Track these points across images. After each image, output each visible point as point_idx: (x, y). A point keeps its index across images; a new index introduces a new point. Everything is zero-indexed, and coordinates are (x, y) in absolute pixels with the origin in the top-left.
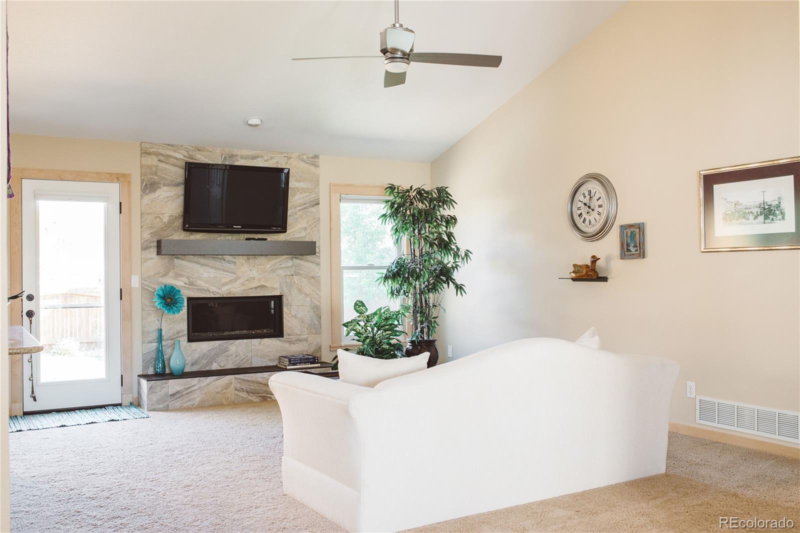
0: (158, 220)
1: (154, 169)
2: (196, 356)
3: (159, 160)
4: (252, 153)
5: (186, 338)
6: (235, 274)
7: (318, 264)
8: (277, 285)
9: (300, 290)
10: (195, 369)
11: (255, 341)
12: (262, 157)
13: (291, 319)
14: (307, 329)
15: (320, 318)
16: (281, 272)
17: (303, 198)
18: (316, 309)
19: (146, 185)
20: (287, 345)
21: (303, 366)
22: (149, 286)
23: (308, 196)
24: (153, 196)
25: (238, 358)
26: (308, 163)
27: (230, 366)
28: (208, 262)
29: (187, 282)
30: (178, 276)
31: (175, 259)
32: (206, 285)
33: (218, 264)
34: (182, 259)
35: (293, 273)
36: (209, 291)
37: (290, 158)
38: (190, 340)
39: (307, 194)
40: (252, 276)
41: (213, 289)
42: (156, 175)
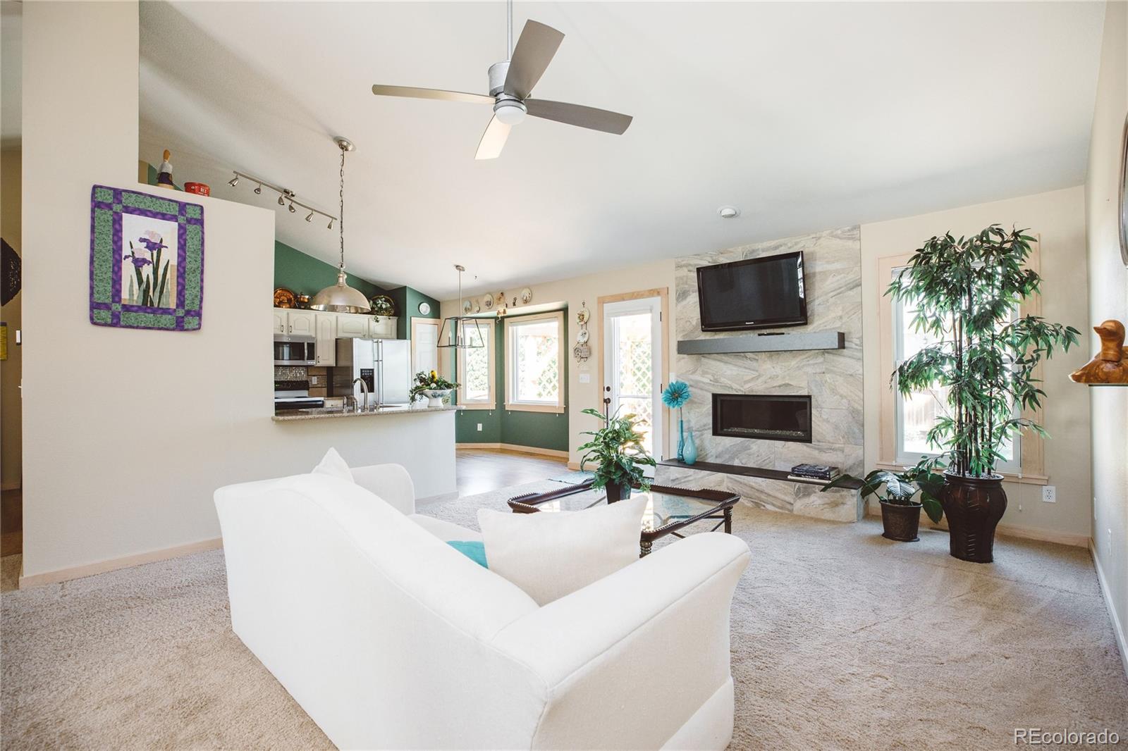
0: (688, 323)
1: (685, 279)
2: (720, 449)
3: (689, 271)
4: (773, 243)
5: (711, 431)
6: (757, 371)
7: (862, 359)
8: (804, 384)
9: (834, 391)
10: (719, 461)
11: (779, 444)
12: (785, 244)
13: (821, 422)
14: (843, 437)
15: (863, 426)
16: (810, 370)
17: (838, 280)
18: (857, 417)
19: (679, 295)
20: (816, 453)
21: (808, 479)
23: (845, 277)
24: (684, 303)
25: (759, 458)
26: (845, 238)
27: (751, 464)
28: (731, 360)
29: (712, 379)
30: (704, 373)
32: (729, 382)
33: (740, 362)
35: (824, 370)
36: (732, 388)
37: (819, 238)
38: (715, 433)
39: (842, 275)
40: (775, 373)
41: (735, 386)
42: (686, 284)
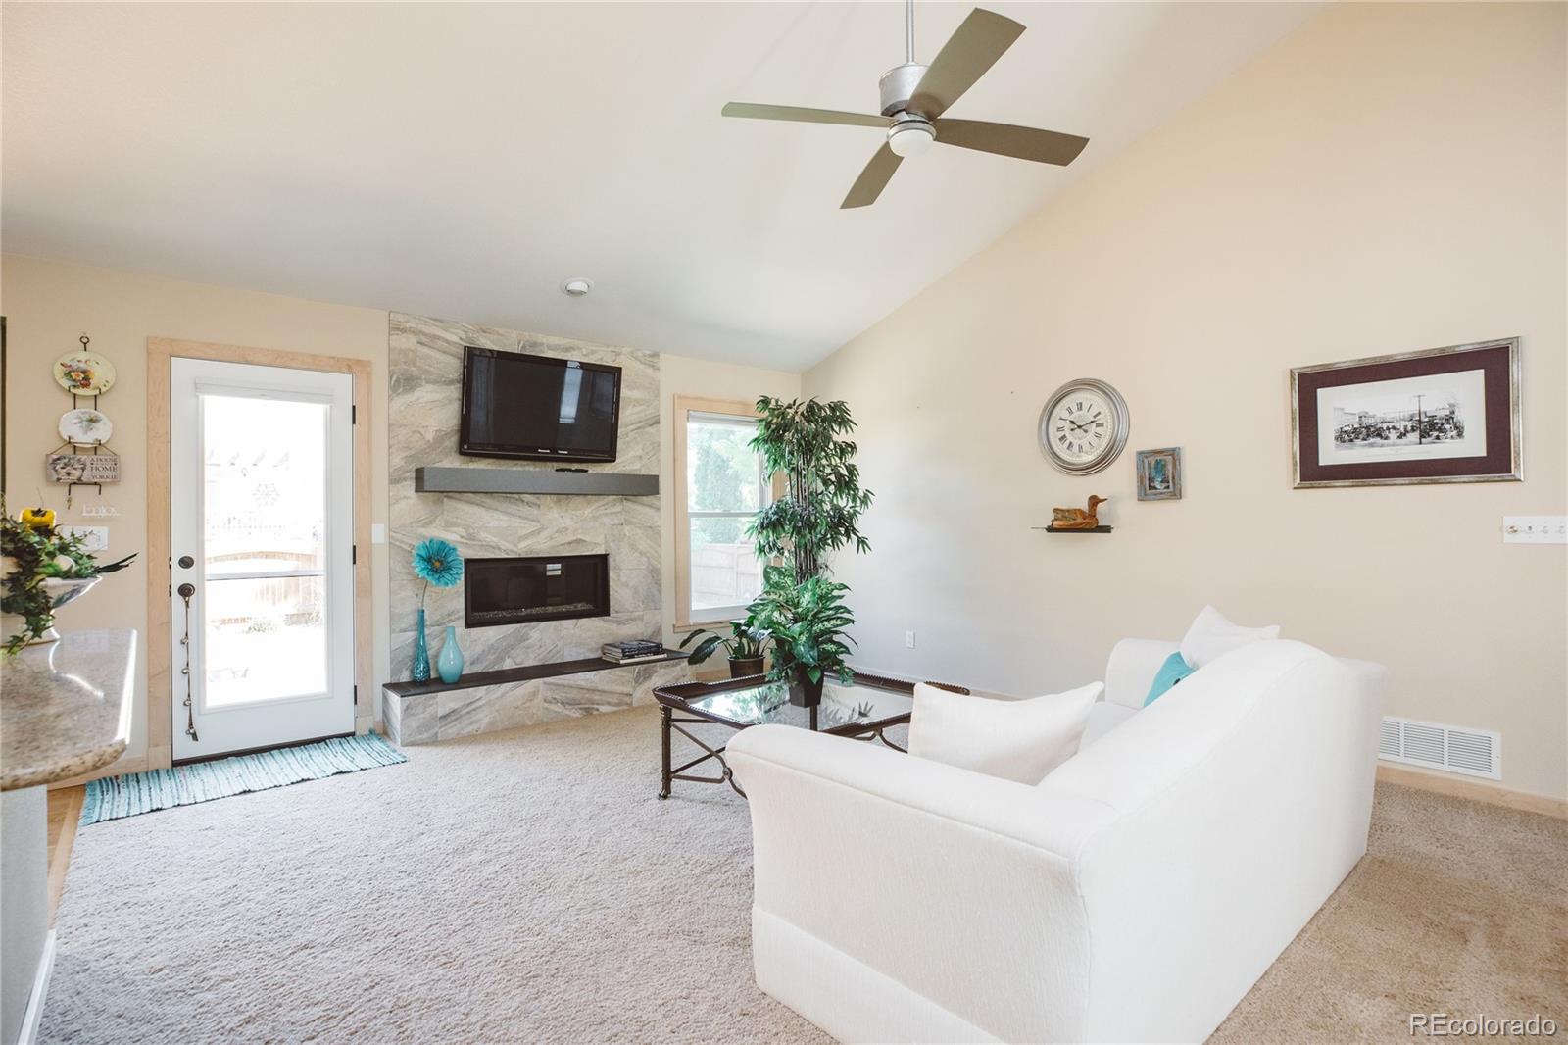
0: (417, 436)
1: (411, 355)
2: (478, 649)
3: (419, 343)
4: (564, 342)
5: (463, 622)
6: (539, 522)
7: (658, 509)
8: (600, 539)
9: (633, 547)
10: (477, 669)
11: (568, 624)
12: (579, 349)
13: (621, 586)
14: (643, 602)
15: (661, 586)
16: (606, 520)
17: (637, 413)
18: (654, 573)
19: (397, 381)
20: (614, 627)
22: (402, 542)
23: (645, 410)
24: (409, 398)
25: (542, 649)
26: (645, 364)
27: (531, 661)
28: (497, 504)
29: (464, 534)
30: (449, 525)
31: (445, 499)
32: (495, 540)
33: (513, 508)
34: (456, 499)
35: (623, 521)
36: (499, 549)
37: (619, 354)
38: (470, 624)
39: (642, 407)
40: (563, 525)
41: (505, 545)
42: (415, 365)
